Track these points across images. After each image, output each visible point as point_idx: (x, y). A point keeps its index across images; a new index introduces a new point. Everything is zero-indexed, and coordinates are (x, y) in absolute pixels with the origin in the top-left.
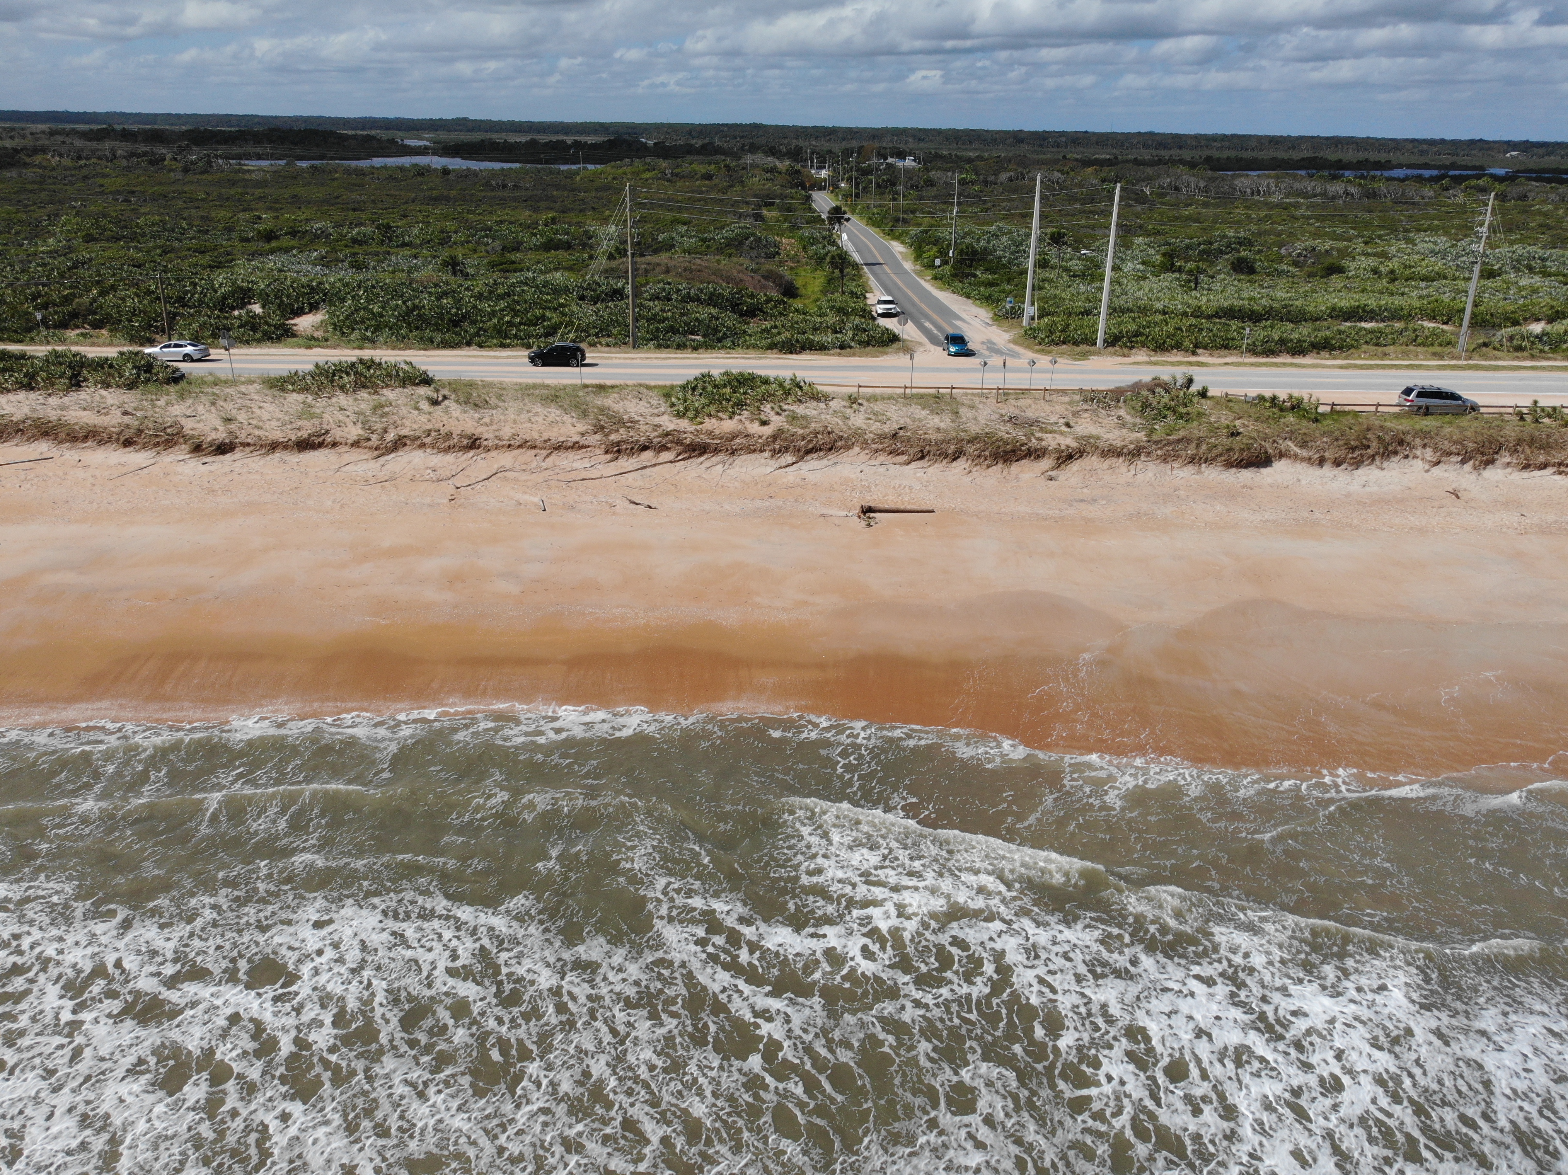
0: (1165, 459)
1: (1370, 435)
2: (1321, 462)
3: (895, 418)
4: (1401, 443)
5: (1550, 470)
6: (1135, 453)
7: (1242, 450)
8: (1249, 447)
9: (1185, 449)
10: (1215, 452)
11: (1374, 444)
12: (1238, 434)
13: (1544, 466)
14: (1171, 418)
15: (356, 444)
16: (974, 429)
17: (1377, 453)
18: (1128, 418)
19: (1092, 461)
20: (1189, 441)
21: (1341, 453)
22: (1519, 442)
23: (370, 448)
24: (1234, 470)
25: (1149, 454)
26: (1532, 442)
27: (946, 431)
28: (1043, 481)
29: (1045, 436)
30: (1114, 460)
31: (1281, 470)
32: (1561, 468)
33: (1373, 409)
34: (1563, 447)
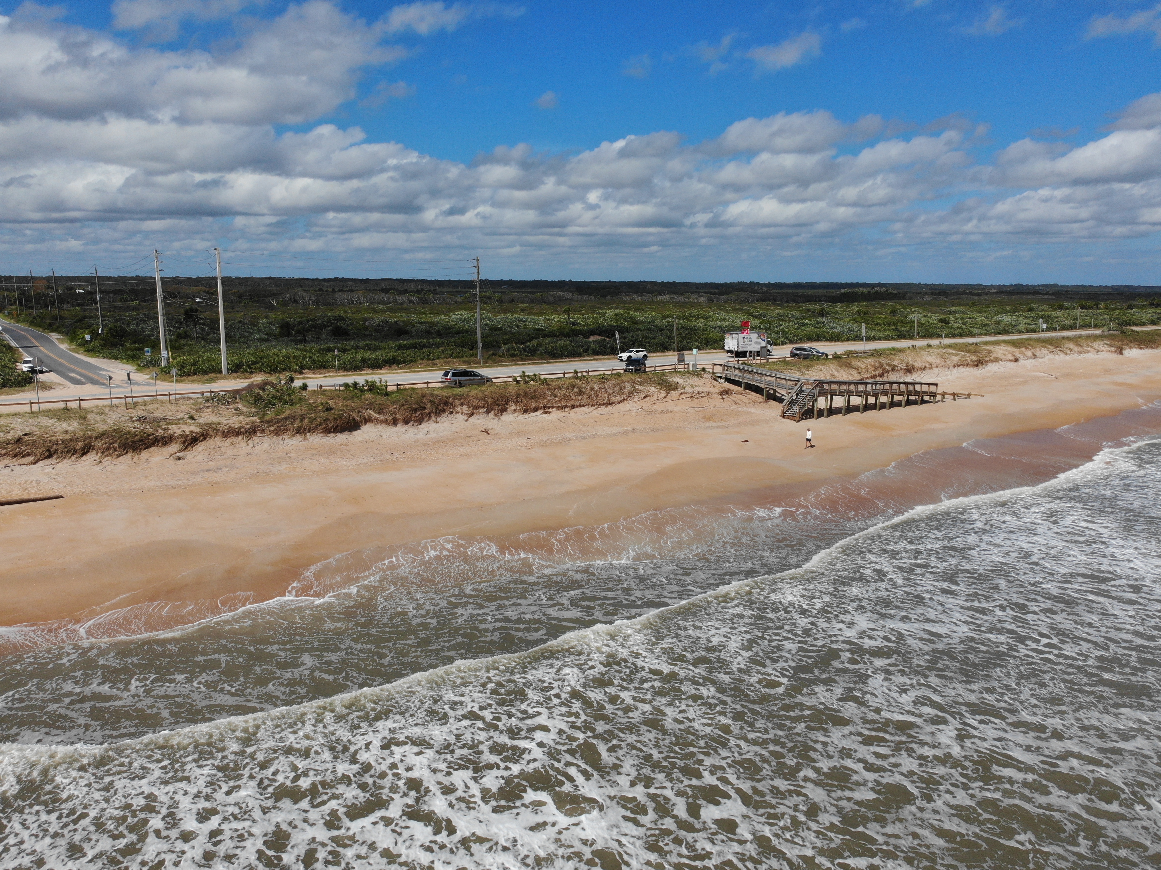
0: (277, 433)
1: (425, 400)
2: (395, 422)
3: (19, 427)
4: (446, 403)
5: (540, 412)
6: (251, 432)
7: (335, 419)
8: (340, 417)
9: (292, 424)
10: (315, 424)
11: (429, 406)
12: (331, 409)
13: (535, 410)
14: (279, 405)
16: (101, 427)
17: (432, 412)
18: (245, 409)
19: (217, 441)
20: (294, 418)
21: (408, 414)
22: (518, 396)
24: (332, 435)
25: (263, 431)
26: (526, 395)
27: (74, 433)
28: (172, 461)
29: (170, 427)
30: (234, 439)
31: (367, 432)
32: (546, 410)
33: (425, 386)
34: (544, 397)
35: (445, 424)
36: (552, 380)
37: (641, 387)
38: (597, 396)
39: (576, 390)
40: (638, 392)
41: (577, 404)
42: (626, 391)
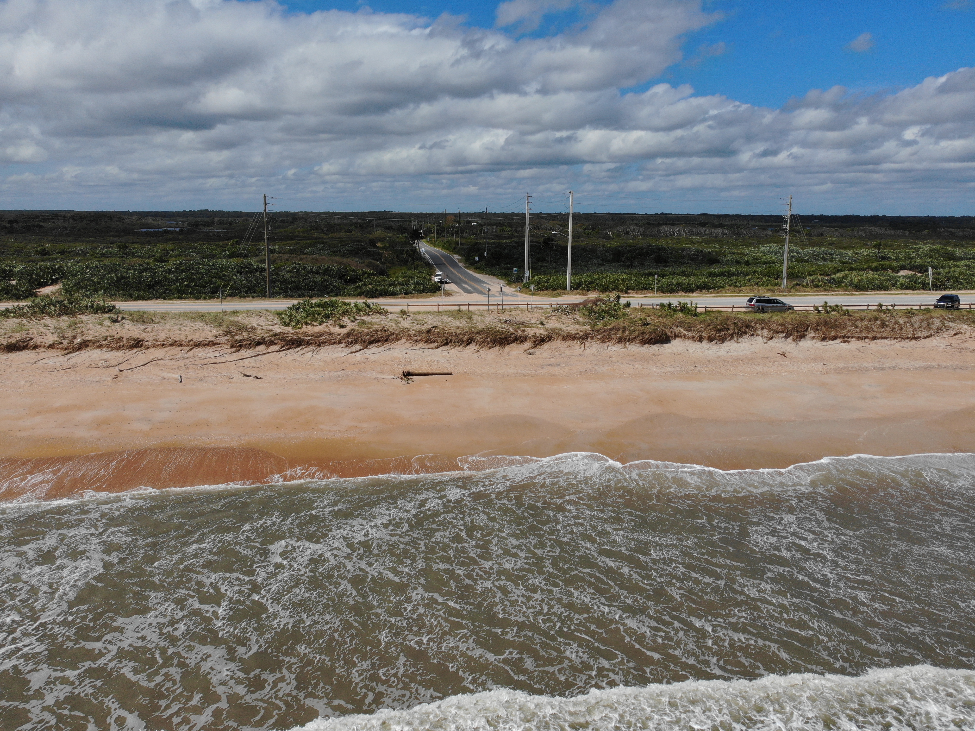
0: (603, 340)
1: (729, 322)
2: (701, 339)
3: (430, 322)
4: (748, 326)
5: (838, 341)
6: (583, 338)
7: (651, 333)
8: (655, 331)
9: (616, 334)
10: (634, 335)
11: (732, 327)
12: (648, 324)
13: (835, 338)
14: (607, 318)
15: (51, 346)
16: (481, 326)
17: (734, 333)
18: (581, 319)
19: (558, 343)
20: (618, 329)
21: (712, 333)
22: (818, 324)
23: (61, 349)
24: (647, 346)
25: (593, 338)
26: (826, 324)
27: (463, 328)
28: (525, 355)
29: (526, 329)
30: (571, 342)
31: (676, 345)
32: (845, 339)
33: (730, 309)
34: (845, 327)
35: (746, 345)
36: (855, 312)
37: (951, 324)
38: (902, 329)
39: (878, 322)
40: (948, 328)
41: (878, 336)
42: (934, 327)
